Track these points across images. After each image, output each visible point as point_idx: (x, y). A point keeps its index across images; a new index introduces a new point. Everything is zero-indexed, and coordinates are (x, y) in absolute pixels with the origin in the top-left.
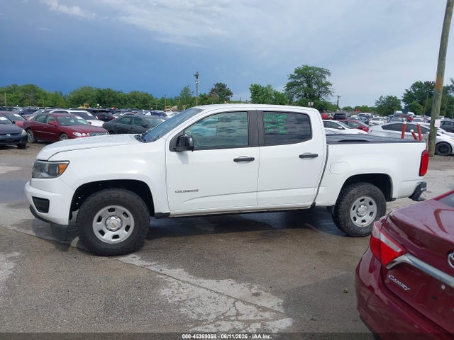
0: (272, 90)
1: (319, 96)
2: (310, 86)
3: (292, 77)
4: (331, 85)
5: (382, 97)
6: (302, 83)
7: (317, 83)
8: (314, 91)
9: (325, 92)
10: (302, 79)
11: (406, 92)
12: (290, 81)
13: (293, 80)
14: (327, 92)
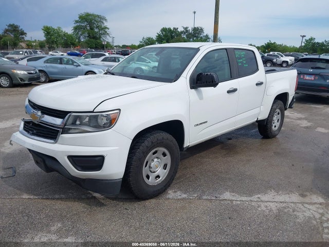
0: (62, 31)
1: (100, 37)
2: (92, 29)
3: (77, 22)
4: (108, 29)
5: (143, 38)
6: (86, 26)
7: (97, 27)
8: (96, 33)
9: (104, 34)
10: (86, 23)
11: (157, 35)
12: (76, 25)
13: (78, 24)
14: (106, 33)
